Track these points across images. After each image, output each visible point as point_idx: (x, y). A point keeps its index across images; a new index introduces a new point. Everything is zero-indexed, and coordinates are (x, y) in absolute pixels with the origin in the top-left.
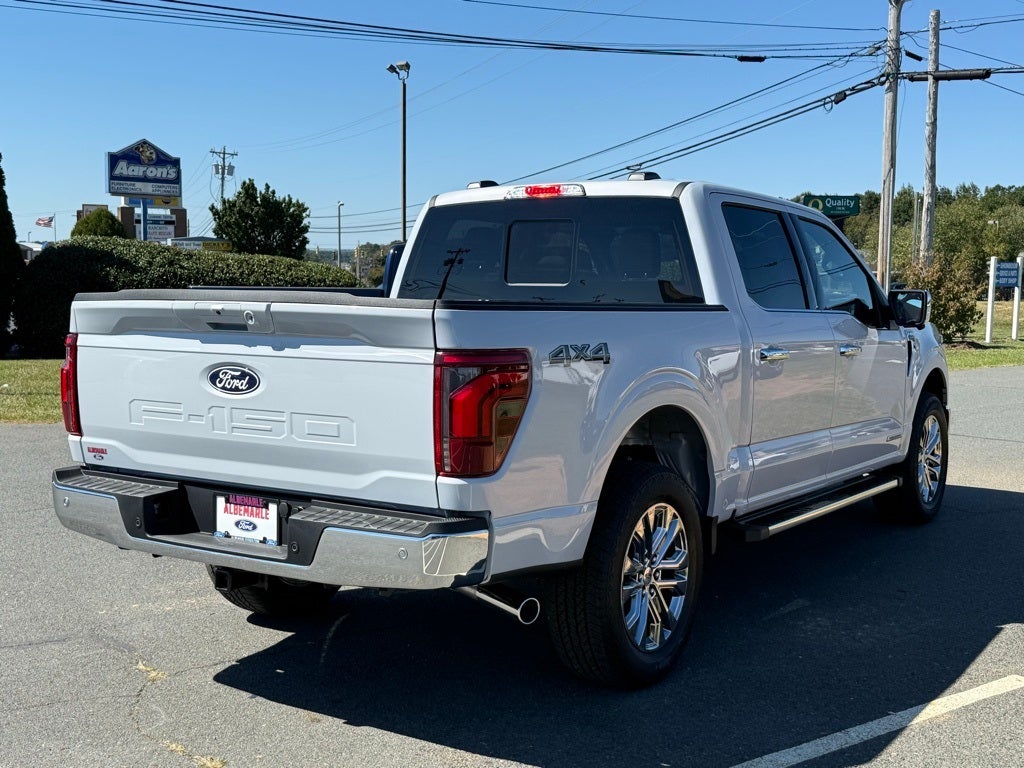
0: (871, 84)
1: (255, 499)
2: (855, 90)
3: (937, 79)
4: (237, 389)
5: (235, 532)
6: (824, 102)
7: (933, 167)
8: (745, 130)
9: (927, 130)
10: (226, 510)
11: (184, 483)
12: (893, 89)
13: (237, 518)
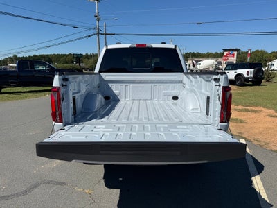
3: (106, 35)
12: (98, 36)
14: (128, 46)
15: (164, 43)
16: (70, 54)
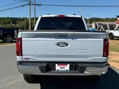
0: (27, 5)
1: (65, 64)
2: (25, 5)
3: (35, 5)
4: (64, 46)
5: (60, 69)
6: (21, 6)
7: (35, 15)
8: (10, 9)
9: (34, 11)
10: (58, 66)
11: (48, 63)
12: (30, 6)
13: (61, 67)
14: (54, 16)
15: (75, 15)
16: (8, 17)
